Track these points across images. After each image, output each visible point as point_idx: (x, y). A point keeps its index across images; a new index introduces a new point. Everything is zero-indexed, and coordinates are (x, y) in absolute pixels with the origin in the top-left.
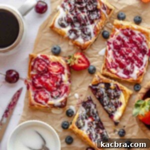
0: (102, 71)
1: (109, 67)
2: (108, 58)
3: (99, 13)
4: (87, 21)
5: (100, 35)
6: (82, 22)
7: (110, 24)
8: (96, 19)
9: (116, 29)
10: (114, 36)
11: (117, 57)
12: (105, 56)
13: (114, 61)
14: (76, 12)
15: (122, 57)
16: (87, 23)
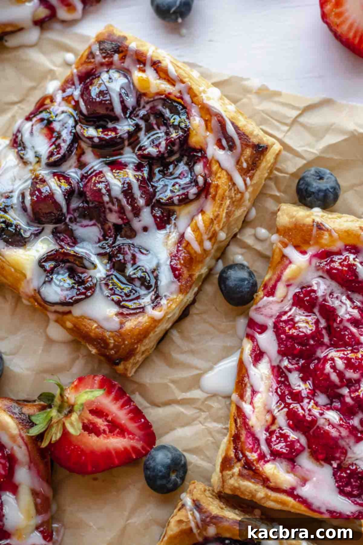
0: (216, 478)
1: (253, 456)
2: (247, 408)
3: (199, 168)
4: (137, 212)
5: (211, 289)
6: (113, 218)
7: (262, 232)
8: (185, 200)
9: (291, 252)
10: (281, 290)
11: (297, 397)
12: (235, 397)
13: (282, 420)
14: (81, 165)
15: (322, 399)
16: (137, 224)
